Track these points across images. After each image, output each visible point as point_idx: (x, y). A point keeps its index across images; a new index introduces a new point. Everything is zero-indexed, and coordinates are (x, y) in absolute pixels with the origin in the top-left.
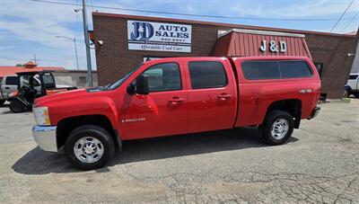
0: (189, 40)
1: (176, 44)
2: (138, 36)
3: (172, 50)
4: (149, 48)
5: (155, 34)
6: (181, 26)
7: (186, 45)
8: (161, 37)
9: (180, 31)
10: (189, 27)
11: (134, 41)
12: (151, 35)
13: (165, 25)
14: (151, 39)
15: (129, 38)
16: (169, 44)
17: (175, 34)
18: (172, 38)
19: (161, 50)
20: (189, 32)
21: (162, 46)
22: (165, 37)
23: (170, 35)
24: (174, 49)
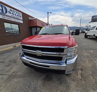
1: (18, 19)
3: (16, 21)
5: (8, 12)
6: (18, 12)
7: (20, 20)
8: (11, 14)
9: (18, 14)
10: (21, 13)
12: (6, 12)
13: (12, 9)
14: (7, 14)
16: (15, 18)
17: (16, 15)
19: (12, 20)
20: (21, 15)
21: (12, 19)
22: (13, 15)
23: (14, 14)
24: (17, 21)
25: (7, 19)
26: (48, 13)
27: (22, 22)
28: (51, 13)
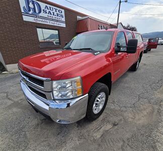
0: (64, 19)
1: (57, 21)
2: (30, 11)
4: (40, 21)
5: (42, 11)
6: (59, 9)
7: (62, 22)
8: (47, 14)
9: (58, 12)
10: (63, 11)
11: (27, 14)
12: (40, 12)
13: (48, 6)
14: (40, 15)
15: (22, 11)
16: (53, 20)
17: (55, 14)
18: (54, 16)
19: (48, 24)
20: (63, 14)
21: (49, 21)
22: (49, 15)
23: (52, 14)
24: (56, 24)
25: (40, 22)
26: (120, 2)
27: (64, 25)
28: (126, 1)
